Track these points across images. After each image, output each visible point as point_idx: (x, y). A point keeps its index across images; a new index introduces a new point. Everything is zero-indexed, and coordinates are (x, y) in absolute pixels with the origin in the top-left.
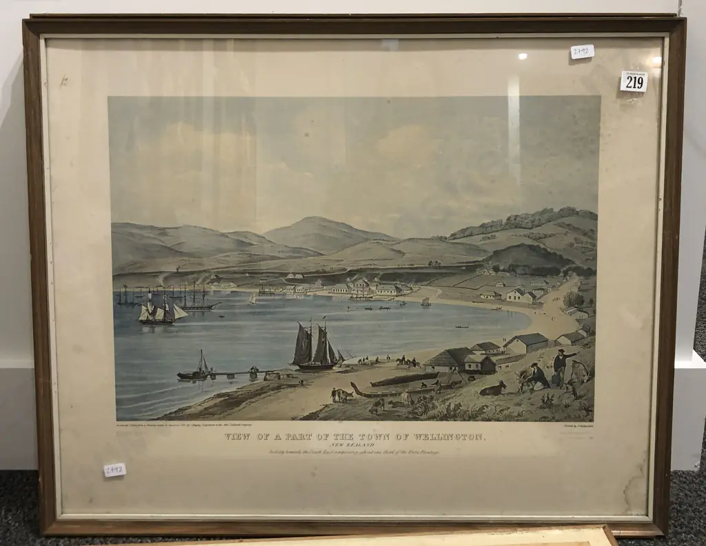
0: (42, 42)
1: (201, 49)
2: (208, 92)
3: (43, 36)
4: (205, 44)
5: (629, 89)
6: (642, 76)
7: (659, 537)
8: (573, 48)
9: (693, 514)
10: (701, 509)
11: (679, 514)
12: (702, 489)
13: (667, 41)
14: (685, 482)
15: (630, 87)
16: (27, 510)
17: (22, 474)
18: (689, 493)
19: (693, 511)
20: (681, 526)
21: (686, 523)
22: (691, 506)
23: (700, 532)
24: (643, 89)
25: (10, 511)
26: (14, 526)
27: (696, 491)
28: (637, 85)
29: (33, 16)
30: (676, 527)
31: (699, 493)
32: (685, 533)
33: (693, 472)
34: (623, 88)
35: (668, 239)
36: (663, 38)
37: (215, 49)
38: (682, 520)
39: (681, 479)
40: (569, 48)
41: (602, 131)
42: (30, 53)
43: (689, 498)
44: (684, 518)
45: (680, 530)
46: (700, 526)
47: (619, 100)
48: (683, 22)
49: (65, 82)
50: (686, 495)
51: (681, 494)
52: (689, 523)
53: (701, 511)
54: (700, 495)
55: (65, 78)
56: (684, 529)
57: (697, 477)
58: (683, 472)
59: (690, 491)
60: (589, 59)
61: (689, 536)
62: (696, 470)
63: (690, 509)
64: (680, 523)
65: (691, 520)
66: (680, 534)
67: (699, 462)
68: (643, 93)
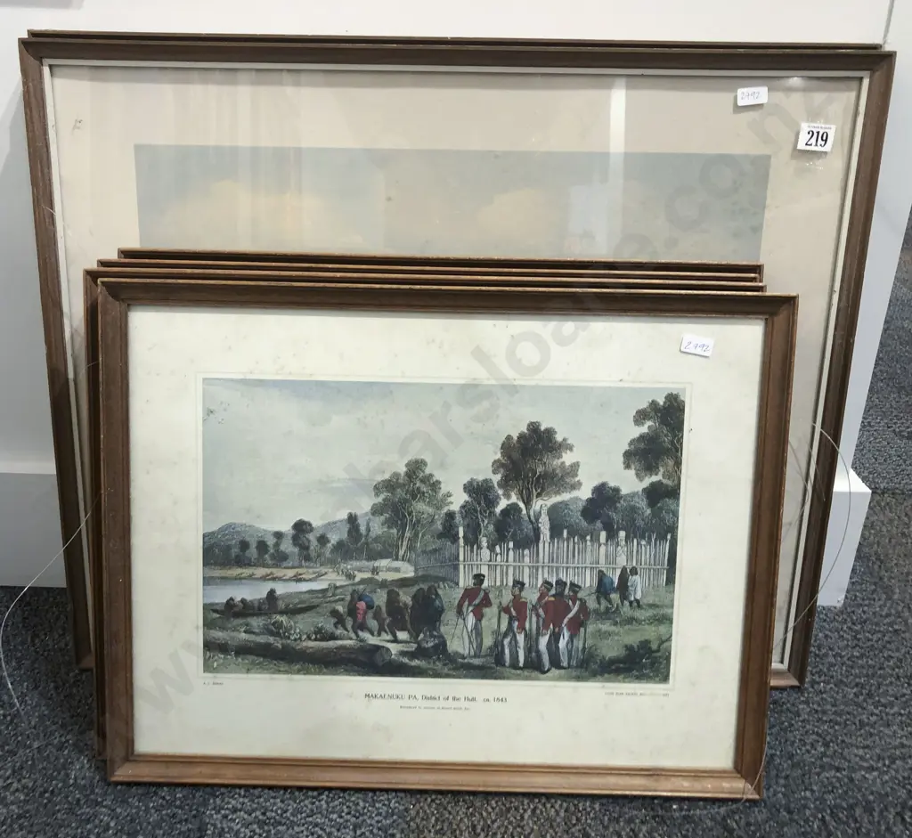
0: (46, 70)
1: (234, 83)
2: (244, 141)
3: (47, 61)
4: (241, 76)
5: (808, 148)
6: (826, 130)
7: (792, 687)
8: (740, 91)
9: (833, 660)
10: (843, 654)
11: (818, 659)
12: (845, 628)
13: (866, 82)
14: (825, 621)
15: (811, 145)
16: (57, 636)
17: (48, 592)
18: (830, 634)
19: (834, 656)
20: (820, 673)
21: (825, 670)
22: (831, 649)
23: (841, 681)
24: (828, 148)
25: (38, 636)
26: (42, 655)
27: (837, 631)
28: (820, 141)
29: (33, 34)
30: (813, 675)
31: (841, 633)
32: (824, 682)
33: (835, 608)
34: (801, 146)
35: (840, 341)
36: (861, 79)
37: (253, 83)
38: (821, 666)
39: (821, 616)
40: (735, 90)
41: (768, 202)
42: (31, 84)
43: (829, 640)
44: (823, 664)
45: (817, 679)
46: (841, 674)
47: (794, 162)
48: (890, 56)
49: (78, 124)
50: (826, 636)
51: (820, 635)
52: (829, 670)
53: (844, 656)
54: (843, 636)
55: (79, 119)
56: (823, 678)
57: (839, 614)
58: (823, 607)
59: (830, 631)
60: (759, 106)
61: (829, 687)
62: (839, 605)
63: (830, 653)
64: (818, 670)
65: (832, 666)
66: (819, 683)
67: (843, 596)
68: (826, 153)
